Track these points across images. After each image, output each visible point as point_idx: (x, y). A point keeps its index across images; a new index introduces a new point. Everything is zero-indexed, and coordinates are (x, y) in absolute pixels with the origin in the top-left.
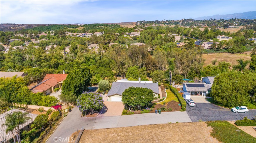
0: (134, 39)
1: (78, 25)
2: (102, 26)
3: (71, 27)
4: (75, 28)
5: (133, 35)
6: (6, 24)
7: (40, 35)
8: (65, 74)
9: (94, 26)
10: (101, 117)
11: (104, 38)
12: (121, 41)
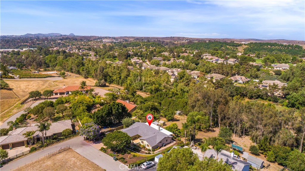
0: (276, 74)
1: (242, 43)
2: (273, 47)
3: (232, 45)
4: (236, 46)
5: (280, 68)
6: (177, 37)
7: (181, 55)
8: (129, 103)
9: (262, 45)
10: (90, 145)
11: (231, 68)
12: (252, 74)
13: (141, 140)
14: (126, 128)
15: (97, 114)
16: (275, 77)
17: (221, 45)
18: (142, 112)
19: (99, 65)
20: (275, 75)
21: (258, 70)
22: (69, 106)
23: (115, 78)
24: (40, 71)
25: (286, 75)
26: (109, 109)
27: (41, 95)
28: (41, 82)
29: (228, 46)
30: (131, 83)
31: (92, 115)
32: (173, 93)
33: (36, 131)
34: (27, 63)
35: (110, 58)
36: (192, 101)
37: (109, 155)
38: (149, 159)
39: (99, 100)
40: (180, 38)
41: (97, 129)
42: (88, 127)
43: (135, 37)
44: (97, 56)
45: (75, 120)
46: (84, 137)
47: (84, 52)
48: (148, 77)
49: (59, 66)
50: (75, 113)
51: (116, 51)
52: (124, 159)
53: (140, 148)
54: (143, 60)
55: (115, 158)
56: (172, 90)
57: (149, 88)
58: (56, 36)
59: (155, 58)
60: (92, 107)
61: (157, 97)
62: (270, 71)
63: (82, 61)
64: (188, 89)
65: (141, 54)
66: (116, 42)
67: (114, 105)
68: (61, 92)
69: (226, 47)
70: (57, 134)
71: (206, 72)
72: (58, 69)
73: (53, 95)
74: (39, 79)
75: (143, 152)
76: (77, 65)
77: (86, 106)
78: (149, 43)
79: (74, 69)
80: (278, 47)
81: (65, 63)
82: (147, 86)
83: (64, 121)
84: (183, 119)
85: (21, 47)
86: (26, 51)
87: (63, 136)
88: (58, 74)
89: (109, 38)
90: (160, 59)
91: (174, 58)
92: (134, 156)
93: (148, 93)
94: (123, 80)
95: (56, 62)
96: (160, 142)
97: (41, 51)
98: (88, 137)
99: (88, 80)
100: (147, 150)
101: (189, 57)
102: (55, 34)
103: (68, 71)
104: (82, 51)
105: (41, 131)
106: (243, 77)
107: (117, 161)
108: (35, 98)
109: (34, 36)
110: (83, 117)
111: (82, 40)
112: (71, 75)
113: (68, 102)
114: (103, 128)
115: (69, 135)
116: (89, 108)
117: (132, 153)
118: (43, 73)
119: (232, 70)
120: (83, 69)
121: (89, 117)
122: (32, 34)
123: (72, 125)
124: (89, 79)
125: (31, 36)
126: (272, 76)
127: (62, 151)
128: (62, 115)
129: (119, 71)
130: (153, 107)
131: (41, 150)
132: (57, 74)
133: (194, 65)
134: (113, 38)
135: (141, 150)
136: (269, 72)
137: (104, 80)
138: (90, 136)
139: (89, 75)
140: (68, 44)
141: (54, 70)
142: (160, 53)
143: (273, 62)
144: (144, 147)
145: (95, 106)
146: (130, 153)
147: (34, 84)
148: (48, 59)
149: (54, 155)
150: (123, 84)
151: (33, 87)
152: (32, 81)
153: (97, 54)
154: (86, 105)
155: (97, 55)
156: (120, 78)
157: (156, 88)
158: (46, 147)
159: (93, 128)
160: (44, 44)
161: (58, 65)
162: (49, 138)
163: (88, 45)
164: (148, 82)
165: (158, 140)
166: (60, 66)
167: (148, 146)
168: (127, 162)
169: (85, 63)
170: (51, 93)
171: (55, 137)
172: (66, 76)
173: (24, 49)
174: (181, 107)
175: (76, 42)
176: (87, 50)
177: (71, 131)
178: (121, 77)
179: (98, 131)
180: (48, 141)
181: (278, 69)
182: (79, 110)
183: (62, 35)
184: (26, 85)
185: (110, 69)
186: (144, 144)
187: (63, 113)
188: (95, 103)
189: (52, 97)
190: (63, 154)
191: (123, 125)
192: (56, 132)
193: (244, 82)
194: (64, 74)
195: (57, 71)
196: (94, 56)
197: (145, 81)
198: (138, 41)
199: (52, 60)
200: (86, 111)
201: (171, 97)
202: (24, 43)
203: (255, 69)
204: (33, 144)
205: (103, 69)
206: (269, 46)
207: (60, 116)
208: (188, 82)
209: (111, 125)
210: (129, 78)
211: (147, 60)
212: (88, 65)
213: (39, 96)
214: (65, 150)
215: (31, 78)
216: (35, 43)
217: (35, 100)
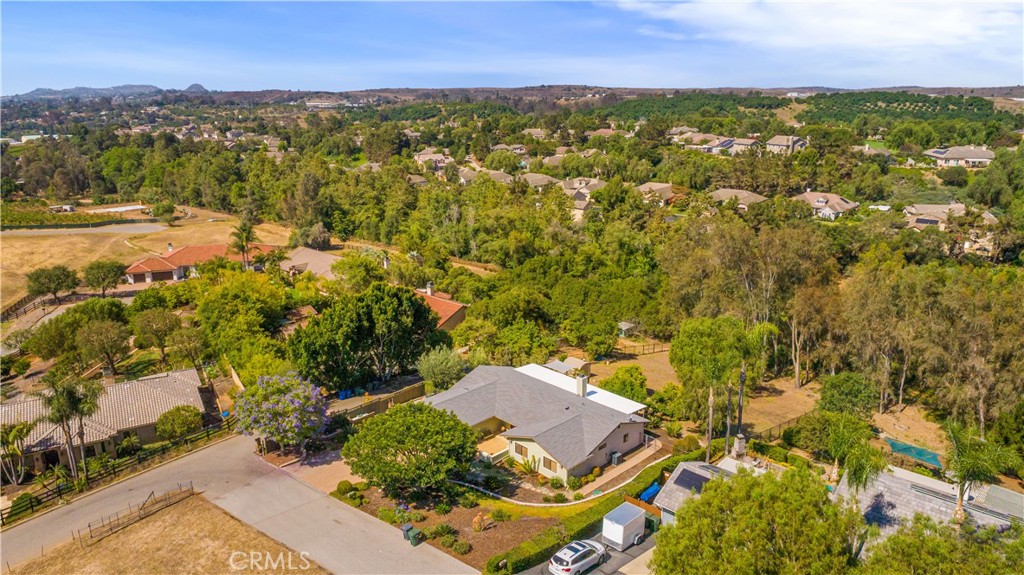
0: (949, 183)
1: (789, 95)
2: (895, 105)
3: (755, 102)
4: (770, 107)
5: (957, 159)
6: (562, 87)
7: (592, 135)
8: (432, 294)
9: (859, 100)
10: (287, 474)
11: (786, 166)
12: (863, 184)
13: (511, 439)
14: (435, 393)
15: (308, 336)
16: (946, 192)
17: (718, 103)
18: (490, 327)
19: (298, 175)
20: (943, 187)
21: (884, 171)
22: (189, 318)
23: (360, 216)
24: (79, 205)
25: (988, 183)
26: (359, 315)
27: (76, 283)
28: (83, 239)
29: (742, 109)
30: (423, 231)
31: (283, 346)
32: (589, 259)
33: (35, 424)
34: (31, 176)
35: (339, 154)
36: (687, 279)
37: (381, 519)
38: (577, 527)
39: (308, 288)
40: (574, 91)
41: (313, 401)
42: (273, 393)
43: (416, 90)
44: (289, 149)
45: (217, 368)
46: (258, 440)
47: (244, 139)
48: (489, 205)
49: (151, 187)
50: (213, 343)
51: (358, 132)
52: (455, 533)
53: (513, 474)
54: (458, 158)
55: (411, 534)
56: (585, 248)
57: (496, 244)
58: (141, 94)
59: (499, 146)
60: (285, 317)
61: (534, 275)
62: (923, 172)
63: (238, 165)
64: (649, 242)
65: (450, 134)
66: (353, 108)
67: (379, 300)
68: (158, 268)
69: (735, 111)
70: (135, 431)
71: (693, 186)
72: (148, 196)
73: (125, 282)
74: (75, 230)
75: (530, 496)
76: (218, 175)
77: (260, 311)
78: (469, 106)
79: (208, 191)
80: (911, 104)
81: (172, 174)
82: (487, 238)
83: (165, 374)
84: (646, 352)
85: (14, 133)
86: (29, 142)
87: (163, 439)
88: (148, 214)
89: (326, 95)
90: (518, 151)
91: (568, 145)
92: (500, 516)
93: (490, 266)
94: (393, 224)
95: (139, 174)
96: (601, 447)
97: (83, 139)
98: (274, 439)
99: (263, 230)
100: (545, 482)
101: (621, 141)
102: (136, 90)
103: (185, 202)
104: (233, 135)
105: (61, 419)
106: (834, 198)
107: (424, 545)
108: (53, 297)
109: (60, 97)
110: (250, 357)
111: (232, 103)
112: (196, 216)
113: (187, 303)
114: (337, 395)
115: (190, 431)
116: (273, 320)
117: (484, 503)
118: (91, 212)
119: (788, 173)
120: (241, 189)
121: (273, 353)
122: (55, 89)
123: (201, 390)
124: (265, 226)
125: (52, 97)
126: (934, 189)
127: (157, 507)
128: (161, 352)
129: (375, 192)
130: (532, 306)
131: (60, 507)
132: (143, 213)
133: (644, 165)
134: (341, 94)
135: (518, 487)
136: (923, 178)
137: (321, 224)
138: (285, 431)
139: (263, 213)
140: (183, 117)
141: (134, 201)
142: (514, 131)
143: (927, 143)
144: (532, 473)
145: (294, 315)
146: (477, 505)
147: (55, 250)
148: (111, 162)
149: (118, 528)
150: (395, 237)
151: (51, 257)
152: (45, 237)
153: (289, 143)
154: (258, 306)
155: (290, 147)
156: (381, 216)
157: (524, 243)
158: (81, 491)
159: (298, 396)
160: (97, 118)
161: (147, 182)
162: (98, 449)
163: (254, 120)
164: (490, 223)
165: (592, 438)
166: (156, 186)
167: (548, 464)
168: (471, 548)
169: (247, 172)
170: (118, 272)
171: (125, 443)
172: (177, 218)
173: (24, 139)
174: (632, 307)
175: (213, 111)
176: (254, 131)
177: (197, 414)
178: (384, 212)
179: (320, 412)
180: (95, 466)
181: (952, 163)
182: (231, 327)
183: (160, 91)
184: (24, 253)
185: (341, 186)
186: (530, 459)
187: (162, 346)
188: (296, 304)
189: (121, 288)
190: (158, 524)
191: (422, 379)
192: (132, 422)
193: (839, 213)
194: (171, 210)
195: (143, 204)
196: (280, 150)
197: (477, 221)
198: (430, 101)
199: (126, 164)
200: (257, 332)
201: (583, 275)
202: (23, 119)
203: (875, 167)
204: (29, 478)
205: (318, 185)
206: (880, 104)
207: (153, 357)
208: (642, 217)
209: (368, 381)
210: (415, 214)
211: (472, 157)
212: (258, 176)
213: (69, 287)
214: (169, 503)
215: (41, 226)
216: (66, 119)
217: (52, 302)
